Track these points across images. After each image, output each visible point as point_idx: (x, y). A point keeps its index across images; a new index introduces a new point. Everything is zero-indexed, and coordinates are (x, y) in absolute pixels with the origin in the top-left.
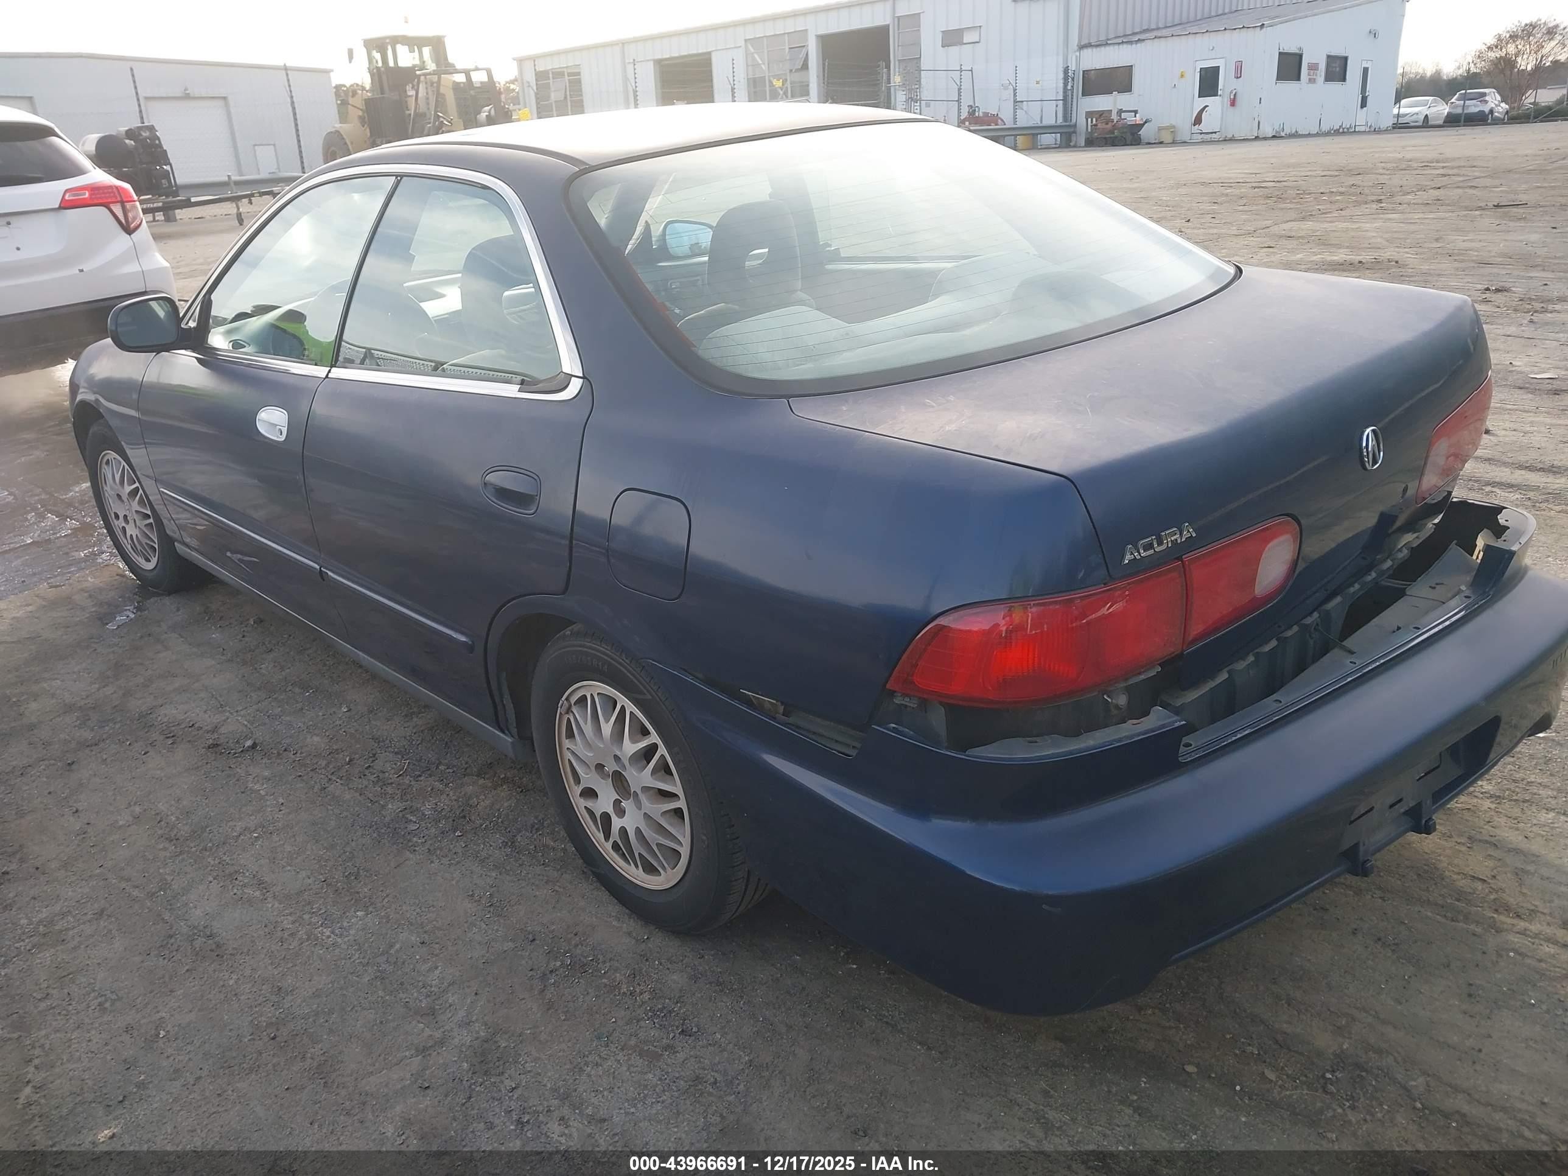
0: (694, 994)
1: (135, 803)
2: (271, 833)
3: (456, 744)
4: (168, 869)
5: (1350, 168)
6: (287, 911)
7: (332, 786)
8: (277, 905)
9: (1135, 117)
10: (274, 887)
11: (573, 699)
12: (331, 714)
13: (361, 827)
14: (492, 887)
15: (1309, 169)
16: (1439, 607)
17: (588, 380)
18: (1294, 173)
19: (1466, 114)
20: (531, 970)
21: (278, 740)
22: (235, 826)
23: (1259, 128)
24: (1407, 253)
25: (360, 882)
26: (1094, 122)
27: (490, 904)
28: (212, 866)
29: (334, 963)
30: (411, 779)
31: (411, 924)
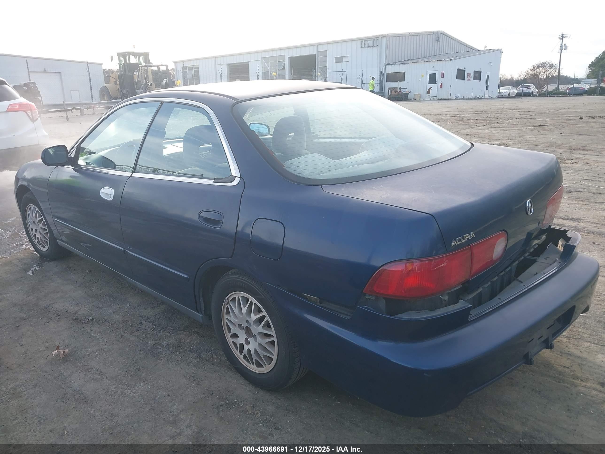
0: (278, 414)
1: (46, 342)
2: (103, 353)
3: (173, 318)
4: (61, 368)
5: (485, 111)
6: (112, 384)
7: (126, 335)
8: (108, 381)
9: (406, 90)
10: (106, 374)
11: (230, 299)
12: (123, 307)
13: (139, 351)
14: (193, 373)
15: (471, 111)
16: (549, 266)
17: (242, 178)
18: (466, 112)
19: (524, 93)
20: (213, 405)
21: (102, 317)
22: (88, 350)
23: (450, 96)
24: (510, 141)
25: (141, 372)
26: (391, 92)
27: (194, 380)
28: (80, 366)
29: (133, 404)
30: (157, 332)
31: (163, 388)
